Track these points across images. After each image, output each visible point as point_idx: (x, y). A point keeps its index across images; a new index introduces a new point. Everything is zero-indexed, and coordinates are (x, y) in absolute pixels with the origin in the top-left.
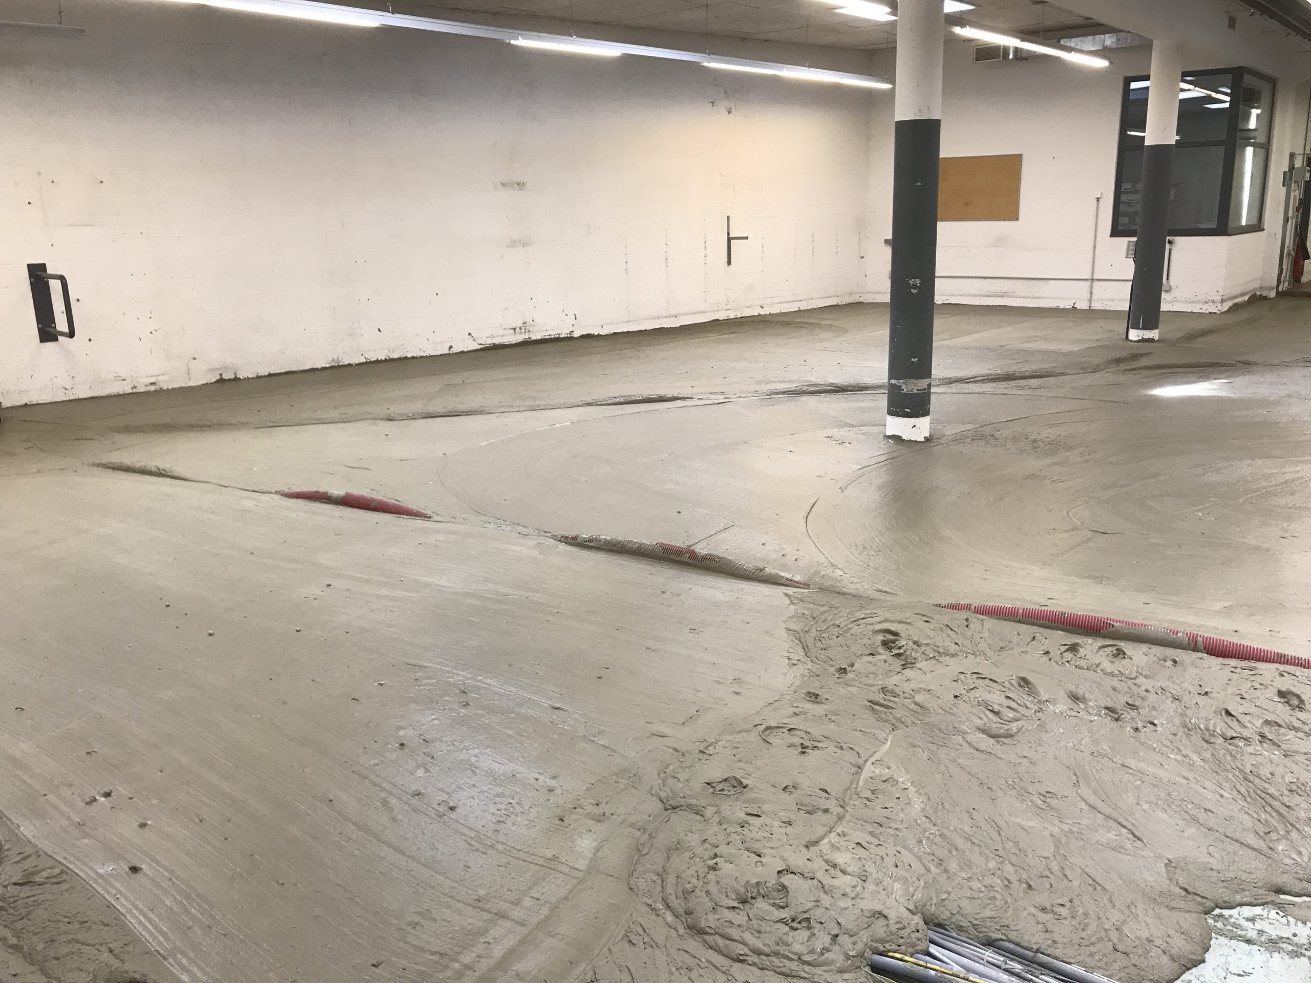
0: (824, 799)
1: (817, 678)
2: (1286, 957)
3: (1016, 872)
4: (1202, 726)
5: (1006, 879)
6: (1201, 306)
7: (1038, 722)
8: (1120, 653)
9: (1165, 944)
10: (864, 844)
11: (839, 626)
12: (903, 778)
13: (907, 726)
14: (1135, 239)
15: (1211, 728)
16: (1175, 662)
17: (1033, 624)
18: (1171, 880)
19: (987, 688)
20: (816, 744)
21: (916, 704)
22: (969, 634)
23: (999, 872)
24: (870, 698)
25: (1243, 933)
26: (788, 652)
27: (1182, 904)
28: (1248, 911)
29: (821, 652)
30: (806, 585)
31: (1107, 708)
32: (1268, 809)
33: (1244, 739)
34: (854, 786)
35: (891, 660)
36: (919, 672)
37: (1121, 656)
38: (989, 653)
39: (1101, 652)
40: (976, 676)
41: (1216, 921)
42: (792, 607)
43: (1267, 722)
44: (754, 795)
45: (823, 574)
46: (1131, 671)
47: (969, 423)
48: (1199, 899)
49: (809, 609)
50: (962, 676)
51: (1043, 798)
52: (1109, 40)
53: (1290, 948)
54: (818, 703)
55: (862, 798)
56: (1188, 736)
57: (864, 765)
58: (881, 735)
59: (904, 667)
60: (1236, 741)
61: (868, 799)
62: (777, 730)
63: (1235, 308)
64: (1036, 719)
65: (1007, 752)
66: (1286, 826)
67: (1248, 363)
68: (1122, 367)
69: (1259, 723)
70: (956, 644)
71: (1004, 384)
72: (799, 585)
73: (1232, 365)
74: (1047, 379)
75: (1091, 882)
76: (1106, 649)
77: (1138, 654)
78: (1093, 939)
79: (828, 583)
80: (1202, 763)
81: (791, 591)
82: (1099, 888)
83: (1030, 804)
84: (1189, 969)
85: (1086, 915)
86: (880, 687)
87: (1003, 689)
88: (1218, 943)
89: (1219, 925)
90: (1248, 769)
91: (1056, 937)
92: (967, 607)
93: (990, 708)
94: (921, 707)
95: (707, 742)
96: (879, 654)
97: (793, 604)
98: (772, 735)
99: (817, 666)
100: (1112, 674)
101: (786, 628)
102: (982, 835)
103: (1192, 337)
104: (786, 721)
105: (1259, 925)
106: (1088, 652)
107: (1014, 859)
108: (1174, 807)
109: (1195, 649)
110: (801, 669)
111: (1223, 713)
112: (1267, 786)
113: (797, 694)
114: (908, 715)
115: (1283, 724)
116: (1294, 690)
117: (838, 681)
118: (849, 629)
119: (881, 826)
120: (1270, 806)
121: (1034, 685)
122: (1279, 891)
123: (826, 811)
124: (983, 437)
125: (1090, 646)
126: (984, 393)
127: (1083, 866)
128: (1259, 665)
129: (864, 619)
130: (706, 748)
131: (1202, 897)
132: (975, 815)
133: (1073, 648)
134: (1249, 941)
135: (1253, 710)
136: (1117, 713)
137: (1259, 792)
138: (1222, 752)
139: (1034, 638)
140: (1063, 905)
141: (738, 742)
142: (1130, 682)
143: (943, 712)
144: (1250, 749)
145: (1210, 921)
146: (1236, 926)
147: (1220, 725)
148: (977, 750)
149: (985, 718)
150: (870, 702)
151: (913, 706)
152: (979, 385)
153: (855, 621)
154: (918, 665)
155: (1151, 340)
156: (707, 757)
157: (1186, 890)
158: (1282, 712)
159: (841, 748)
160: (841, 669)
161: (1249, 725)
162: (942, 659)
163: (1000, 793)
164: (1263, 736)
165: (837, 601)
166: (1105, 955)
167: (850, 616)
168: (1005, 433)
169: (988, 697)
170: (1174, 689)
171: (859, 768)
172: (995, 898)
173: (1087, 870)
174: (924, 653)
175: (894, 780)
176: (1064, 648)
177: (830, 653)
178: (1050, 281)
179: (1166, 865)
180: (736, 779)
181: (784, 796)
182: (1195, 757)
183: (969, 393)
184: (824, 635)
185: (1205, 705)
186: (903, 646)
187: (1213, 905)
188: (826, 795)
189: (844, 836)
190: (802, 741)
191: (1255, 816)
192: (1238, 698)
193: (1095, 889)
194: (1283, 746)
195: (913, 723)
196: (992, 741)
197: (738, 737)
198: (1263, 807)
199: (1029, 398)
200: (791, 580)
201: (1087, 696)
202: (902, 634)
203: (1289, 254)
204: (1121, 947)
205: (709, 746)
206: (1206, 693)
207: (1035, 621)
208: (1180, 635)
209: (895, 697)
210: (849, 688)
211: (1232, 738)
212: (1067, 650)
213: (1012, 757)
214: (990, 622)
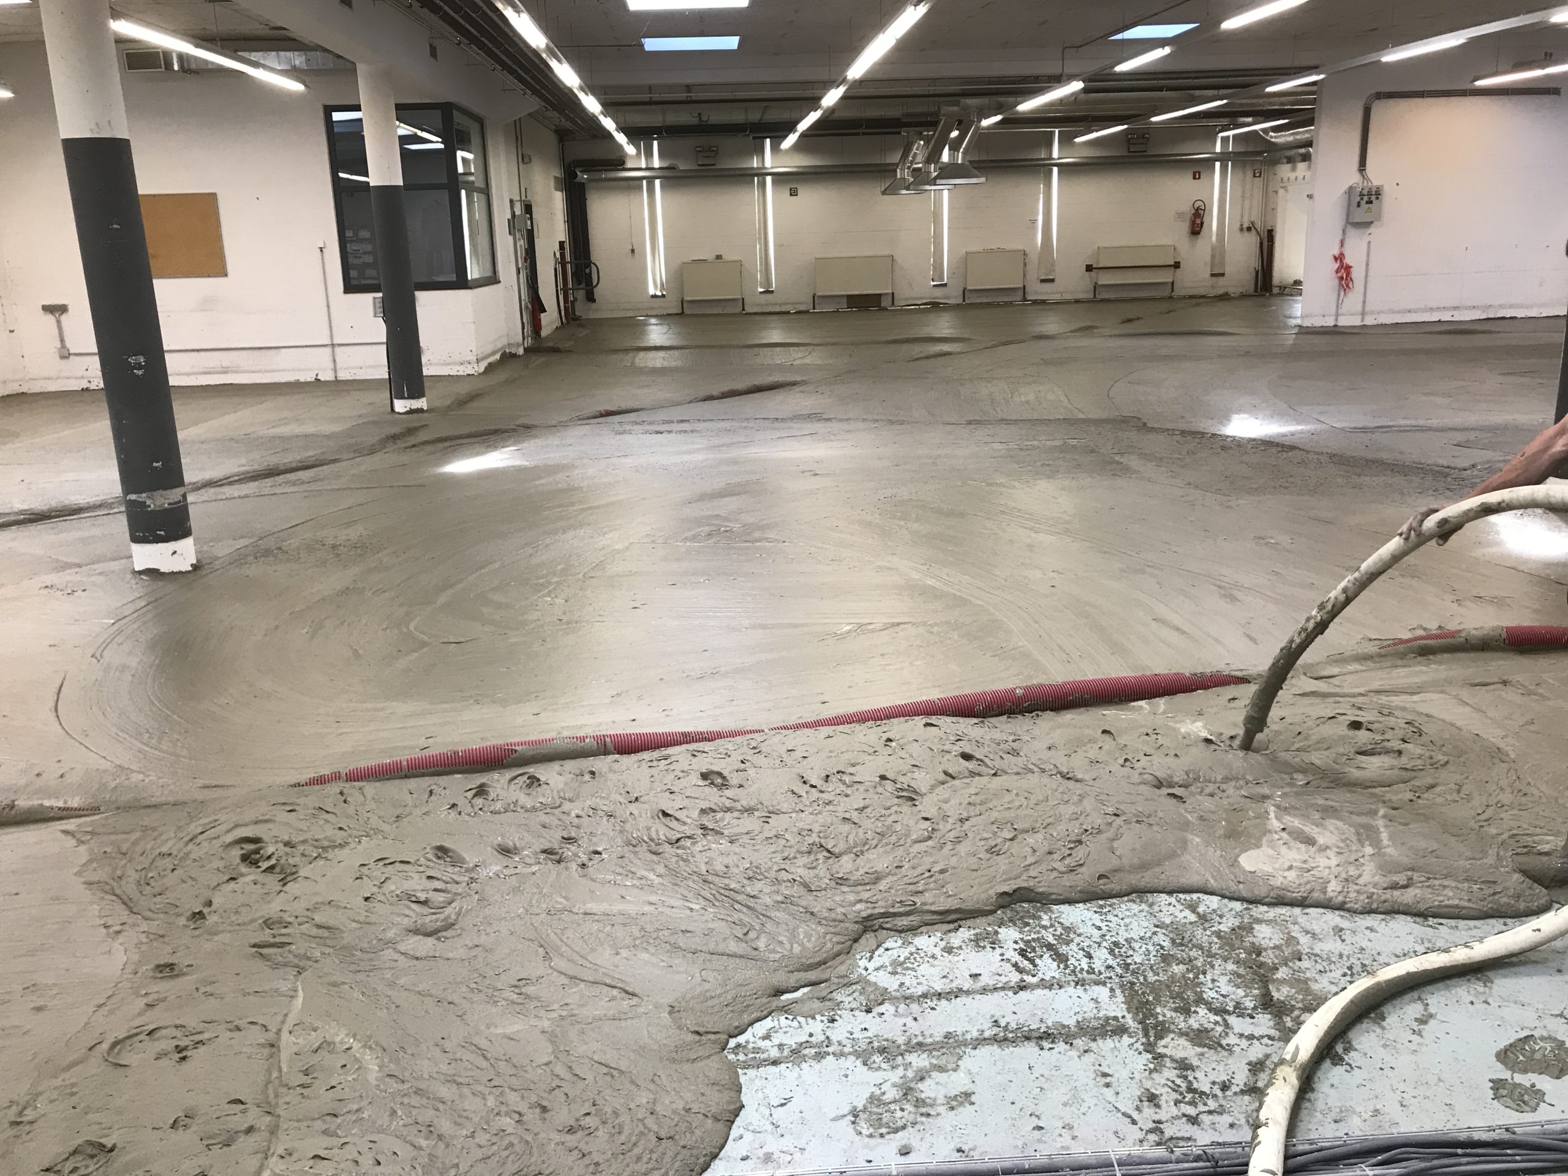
0: (240, 1114)
1: (161, 940)
2: (813, 1063)
3: (523, 1097)
4: (645, 838)
5: (515, 1112)
6: (457, 368)
7: (477, 897)
8: (534, 781)
9: (703, 1106)
10: (322, 1153)
11: (170, 854)
12: (341, 1037)
13: (317, 961)
14: (380, 295)
15: (654, 836)
16: (593, 773)
17: (423, 775)
18: (680, 1028)
19: (400, 874)
20: (197, 1038)
21: (319, 927)
22: (351, 810)
23: (504, 1109)
24: (253, 941)
25: (765, 1056)
26: (101, 917)
27: (702, 1052)
28: (760, 1028)
29: (155, 900)
30: (95, 810)
31: (544, 851)
32: (737, 906)
33: (689, 837)
34: (275, 1075)
35: (261, 878)
36: (308, 882)
37: (536, 784)
38: (386, 827)
39: (512, 787)
40: (381, 863)
41: (736, 1054)
42: (83, 848)
43: (703, 811)
44: (128, 1158)
45: (113, 785)
46: (553, 798)
47: (243, 537)
48: (712, 1037)
49: (112, 843)
50: (365, 870)
51: (517, 991)
52: (298, 59)
53: (813, 1051)
54: (177, 976)
55: (294, 1088)
56: (635, 853)
57: (279, 1039)
58: (284, 986)
59: (284, 882)
60: (682, 842)
61: (302, 1086)
62: (128, 1042)
63: (490, 368)
64: (472, 893)
65: (455, 948)
66: (758, 918)
67: (528, 427)
68: (401, 444)
69: (695, 814)
70: (341, 829)
71: (269, 482)
72: (81, 813)
73: (514, 430)
74: (321, 468)
75: (606, 1070)
76: (516, 781)
77: (553, 775)
78: (634, 1139)
79: (126, 798)
80: (660, 880)
81: (71, 825)
82: (615, 1073)
83: (504, 1003)
84: (733, 1122)
85: (616, 1113)
86: (260, 921)
87: (421, 869)
88: (746, 1078)
89: (741, 1057)
90: (703, 869)
91: (596, 1157)
92: (336, 777)
93: (414, 899)
94: (328, 928)
95: (18, 1104)
96: (242, 875)
97: (83, 842)
98: (123, 1052)
99: (156, 923)
100: (534, 809)
101: (85, 883)
102: (466, 1069)
103: (462, 402)
104: (137, 1023)
105: (777, 1039)
106: (499, 791)
107: (514, 1081)
108: (651, 941)
109: (606, 753)
110: (131, 936)
111: (660, 815)
112: (727, 881)
113: (139, 974)
114: (314, 945)
115: (717, 809)
116: (715, 768)
117: (197, 932)
118: (187, 854)
119: (335, 1116)
120: (737, 902)
121: (453, 851)
122: (778, 992)
123: (250, 1130)
124: (267, 553)
125: (498, 781)
126: (246, 496)
127: (590, 1054)
128: (671, 751)
129: (202, 833)
130: (20, 1114)
131: (714, 1033)
132: (447, 1045)
133: (481, 791)
134: (775, 1063)
135: (686, 803)
136: (556, 854)
137: (722, 891)
138: (674, 859)
139: (431, 792)
140: (588, 1114)
141: (73, 1085)
142: (556, 811)
143: (359, 926)
144: (698, 847)
145: (731, 1057)
146: (757, 1050)
147: (660, 830)
148: (417, 959)
149: (411, 913)
150: (254, 946)
151: (315, 931)
152: (237, 486)
153: (191, 840)
154: (302, 872)
155: (420, 411)
156: (27, 1128)
157: (697, 1033)
158: (712, 796)
159: (238, 1029)
160: (195, 914)
161: (689, 821)
162: (330, 855)
163: (466, 1005)
164: (704, 828)
165: (150, 819)
166: (652, 1151)
167: (181, 835)
168: (293, 543)
169: (407, 886)
170: (604, 806)
171: (272, 1046)
172: (511, 1145)
173: (596, 1058)
174: (303, 855)
175: (329, 1044)
176: (470, 794)
177: (170, 897)
178: (283, 350)
179: (670, 1013)
180: (90, 1143)
181: (179, 1136)
182: (652, 876)
183: (227, 499)
184: (151, 875)
185: (640, 813)
186: (273, 854)
187: (726, 1037)
188: (242, 1107)
189: (290, 1155)
190: (175, 1042)
191: (729, 919)
192: (667, 793)
193: (612, 1076)
194: (726, 832)
195: (323, 953)
196: (430, 941)
197: (70, 1077)
198: (732, 906)
199: (306, 494)
200: (68, 809)
201: (518, 845)
202: (265, 838)
203: (527, 308)
204: (663, 1134)
205: (25, 1108)
206: (637, 799)
207: (425, 771)
208: (587, 740)
209: (285, 927)
210: (216, 938)
211: (678, 840)
212: (475, 796)
213: (462, 953)
214: (371, 788)
